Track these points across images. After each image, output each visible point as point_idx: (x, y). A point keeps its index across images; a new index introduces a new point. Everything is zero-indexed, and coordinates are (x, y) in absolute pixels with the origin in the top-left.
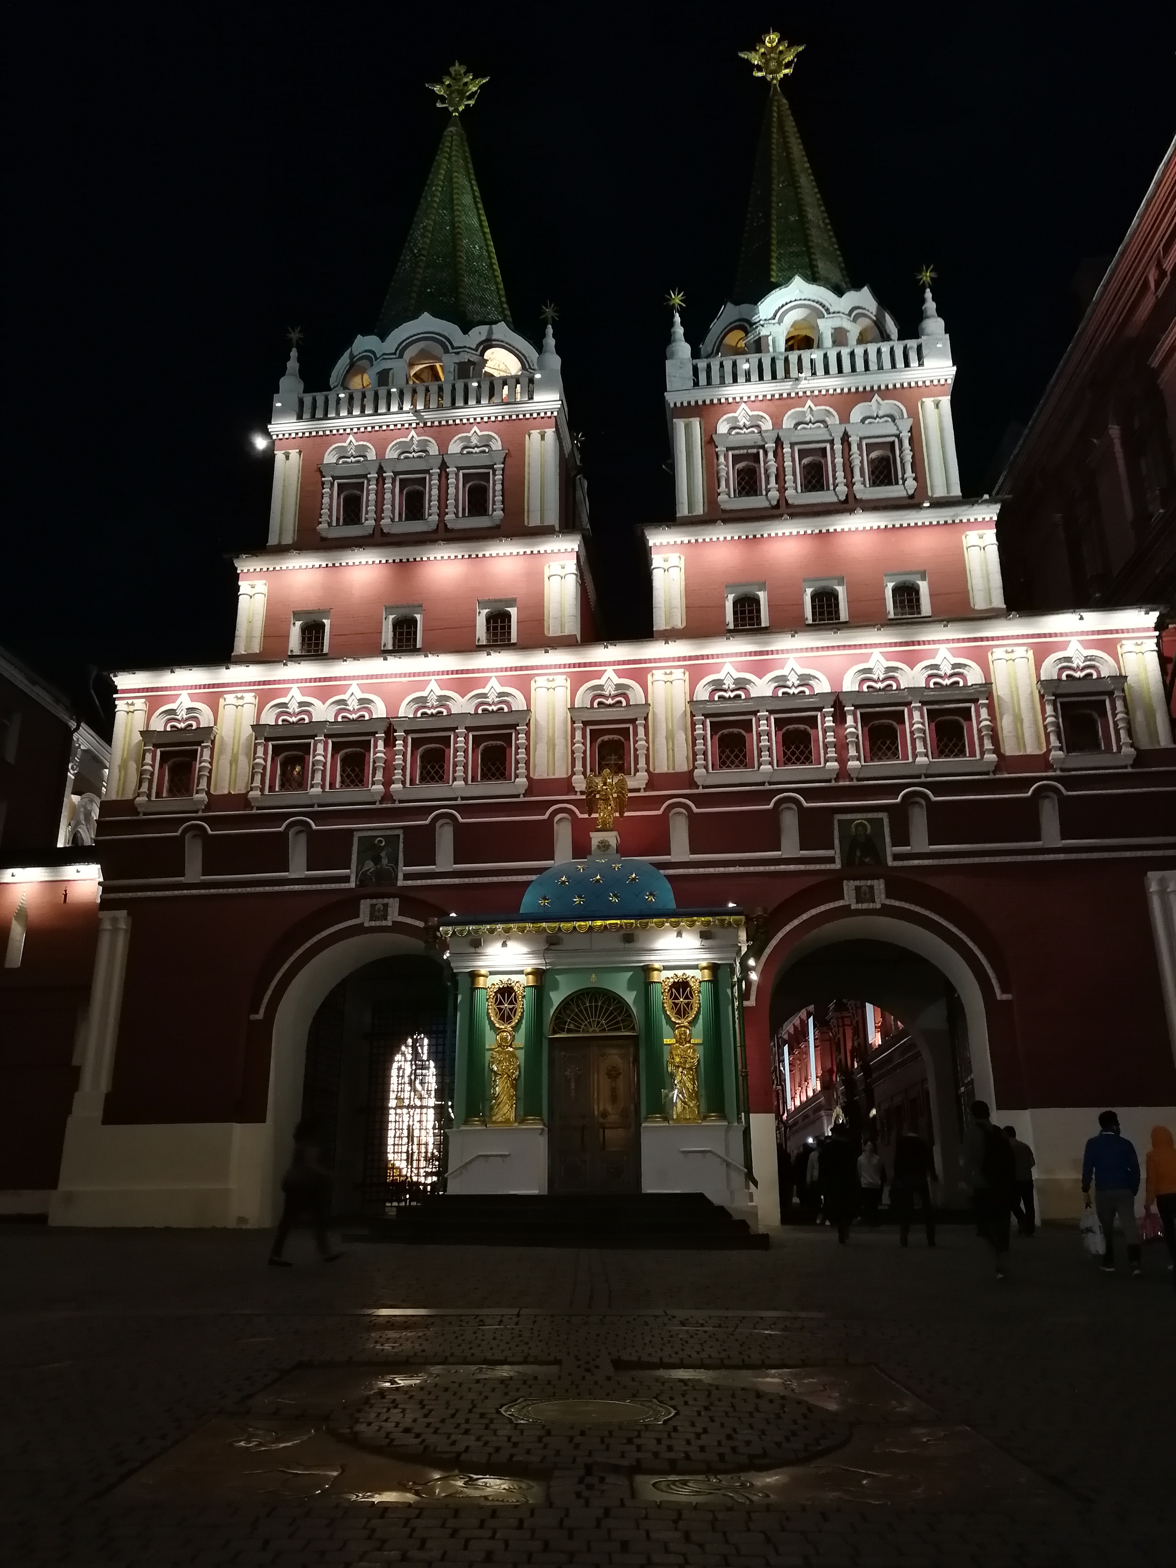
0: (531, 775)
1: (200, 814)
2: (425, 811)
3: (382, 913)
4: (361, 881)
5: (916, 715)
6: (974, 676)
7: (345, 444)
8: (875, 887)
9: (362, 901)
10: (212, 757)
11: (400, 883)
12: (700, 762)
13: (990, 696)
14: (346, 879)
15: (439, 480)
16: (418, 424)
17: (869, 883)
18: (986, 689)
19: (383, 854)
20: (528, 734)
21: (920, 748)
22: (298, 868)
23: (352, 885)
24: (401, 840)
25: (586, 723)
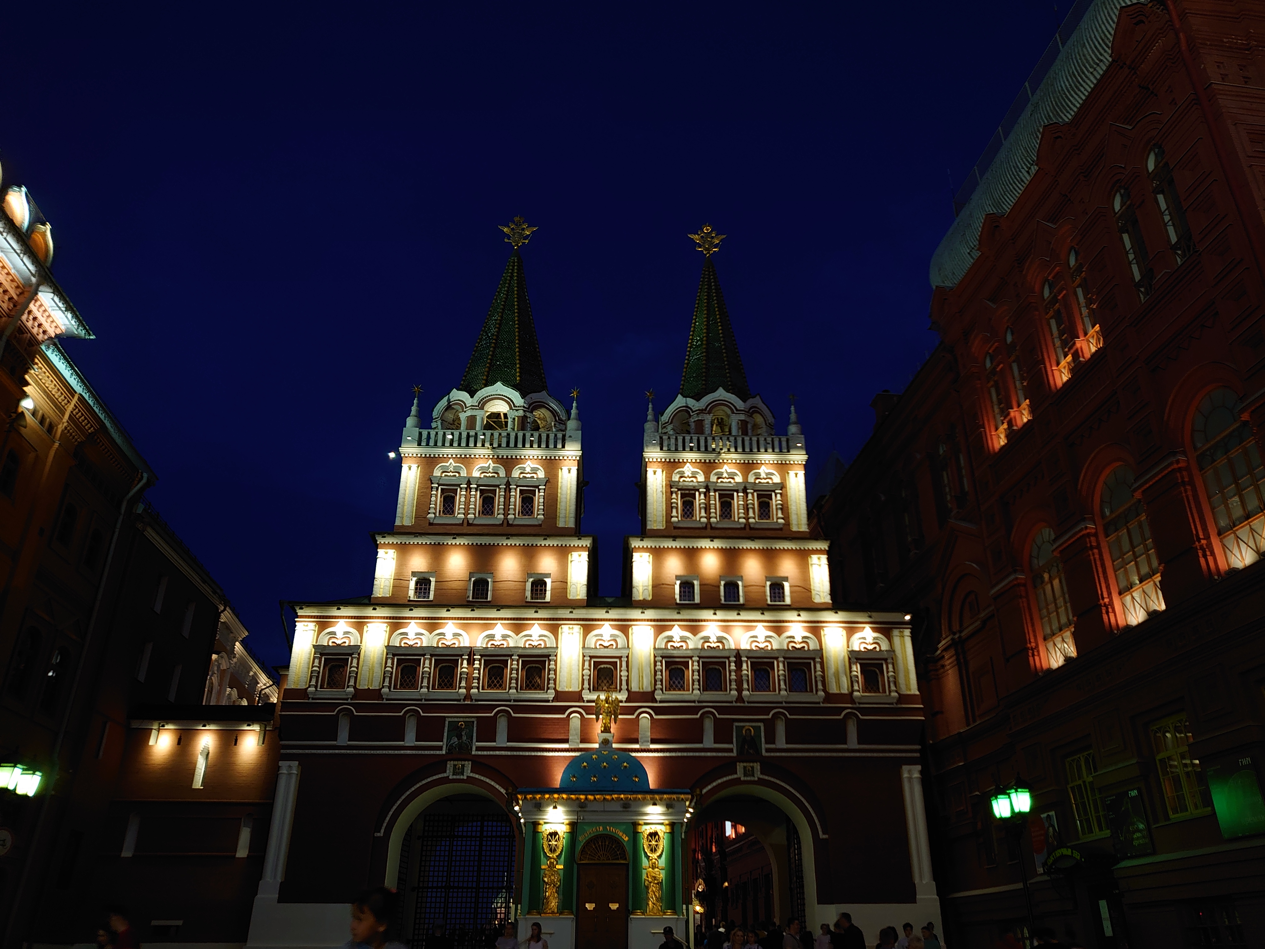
0: (557, 688)
1: (349, 701)
2: (491, 708)
3: (460, 770)
4: (449, 750)
5: (781, 665)
6: (813, 645)
7: (448, 464)
8: (755, 767)
9: (449, 762)
10: (358, 664)
11: (473, 753)
12: (659, 686)
13: (822, 657)
14: (440, 748)
15: (505, 492)
16: (493, 456)
17: (751, 764)
18: (820, 652)
19: (463, 733)
20: (556, 661)
21: (783, 686)
22: (410, 739)
23: (444, 752)
24: (475, 725)
25: (591, 657)
